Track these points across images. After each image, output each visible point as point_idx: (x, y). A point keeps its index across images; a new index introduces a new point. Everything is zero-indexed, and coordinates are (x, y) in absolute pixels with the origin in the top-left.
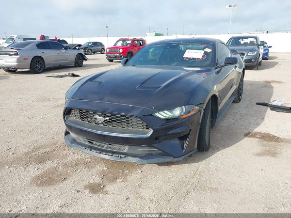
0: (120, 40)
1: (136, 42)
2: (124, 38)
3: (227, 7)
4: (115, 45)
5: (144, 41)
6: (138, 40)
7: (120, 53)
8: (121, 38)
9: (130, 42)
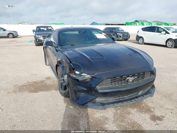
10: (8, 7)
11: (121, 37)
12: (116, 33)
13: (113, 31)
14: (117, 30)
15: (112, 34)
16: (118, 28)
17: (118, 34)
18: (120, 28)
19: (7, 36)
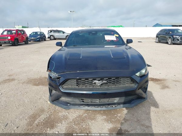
0: (5, 30)
1: (19, 32)
2: (8, 29)
3: (69, 12)
4: (2, 34)
5: (24, 31)
6: (20, 31)
7: (9, 40)
8: (6, 29)
9: (15, 32)
10: (70, 12)
11: (178, 40)
12: (172, 36)
13: (169, 33)
14: (176, 32)
15: (167, 37)
16: (177, 30)
17: (175, 36)
18: (179, 30)
19: (65, 38)
